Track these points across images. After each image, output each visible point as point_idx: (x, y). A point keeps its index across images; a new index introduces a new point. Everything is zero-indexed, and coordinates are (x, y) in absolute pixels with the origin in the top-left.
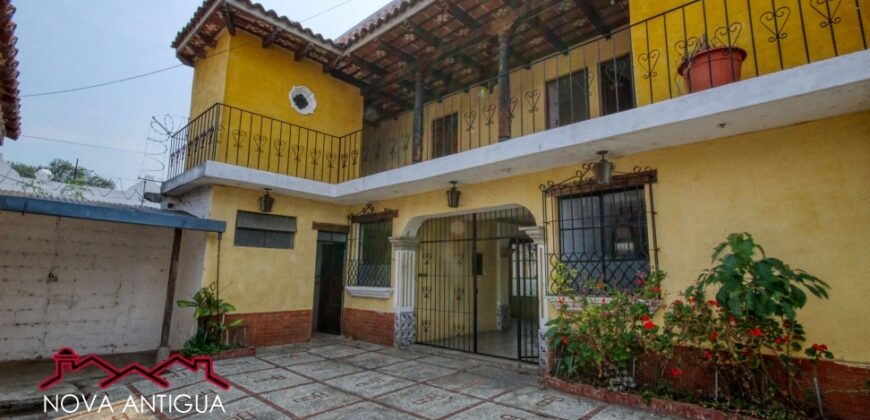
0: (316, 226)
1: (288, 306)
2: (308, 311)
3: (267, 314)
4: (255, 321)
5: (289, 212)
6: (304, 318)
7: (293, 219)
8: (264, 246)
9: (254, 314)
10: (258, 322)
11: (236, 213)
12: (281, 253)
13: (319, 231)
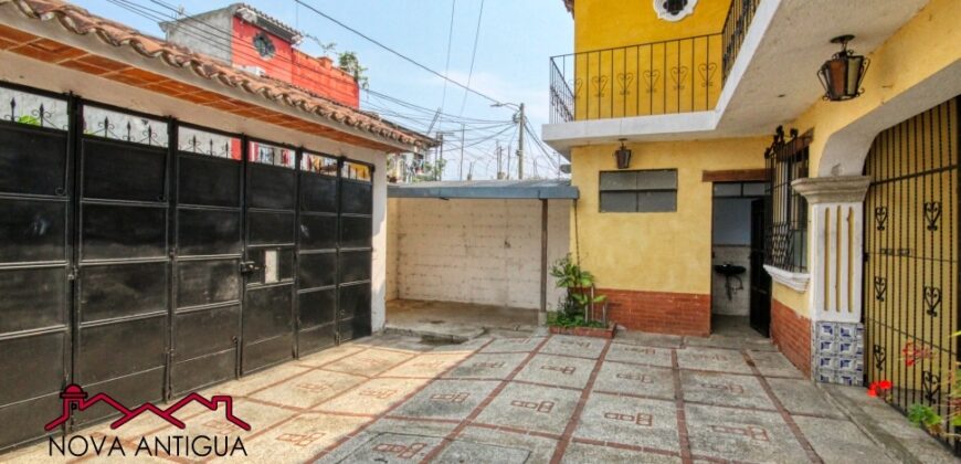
0: (707, 176)
1: (672, 286)
2: (704, 296)
3: (644, 293)
4: (629, 299)
5: (664, 162)
6: (698, 304)
7: (674, 171)
8: (637, 210)
9: (628, 292)
10: (633, 302)
11: (598, 173)
12: (659, 217)
13: (715, 183)
